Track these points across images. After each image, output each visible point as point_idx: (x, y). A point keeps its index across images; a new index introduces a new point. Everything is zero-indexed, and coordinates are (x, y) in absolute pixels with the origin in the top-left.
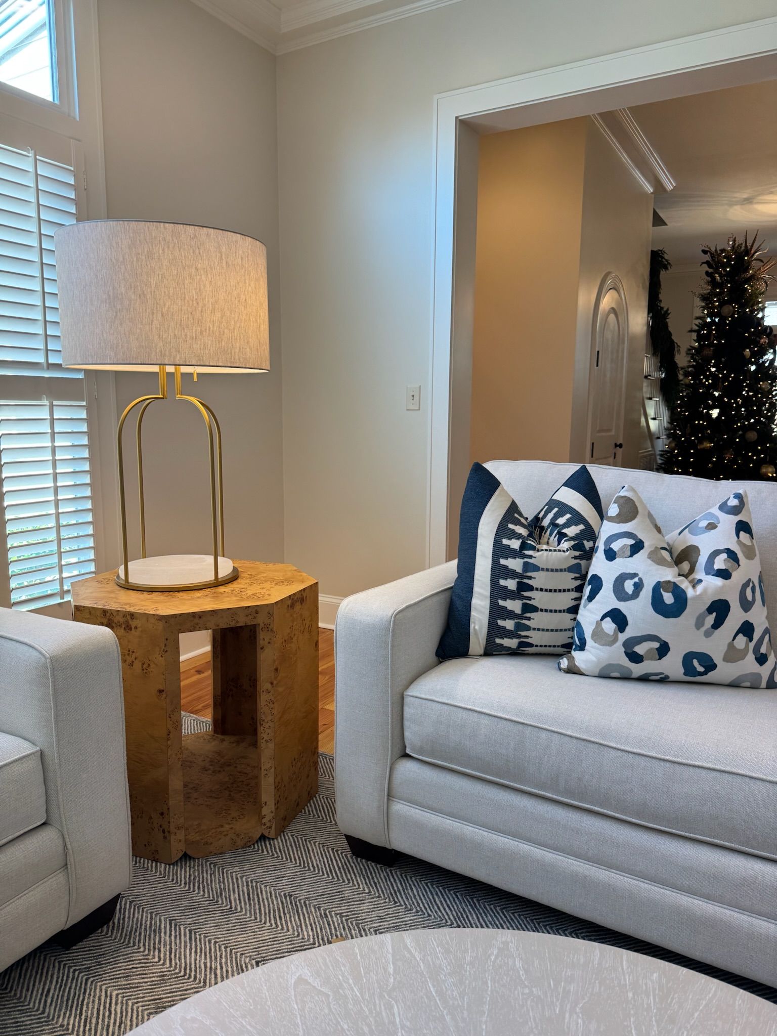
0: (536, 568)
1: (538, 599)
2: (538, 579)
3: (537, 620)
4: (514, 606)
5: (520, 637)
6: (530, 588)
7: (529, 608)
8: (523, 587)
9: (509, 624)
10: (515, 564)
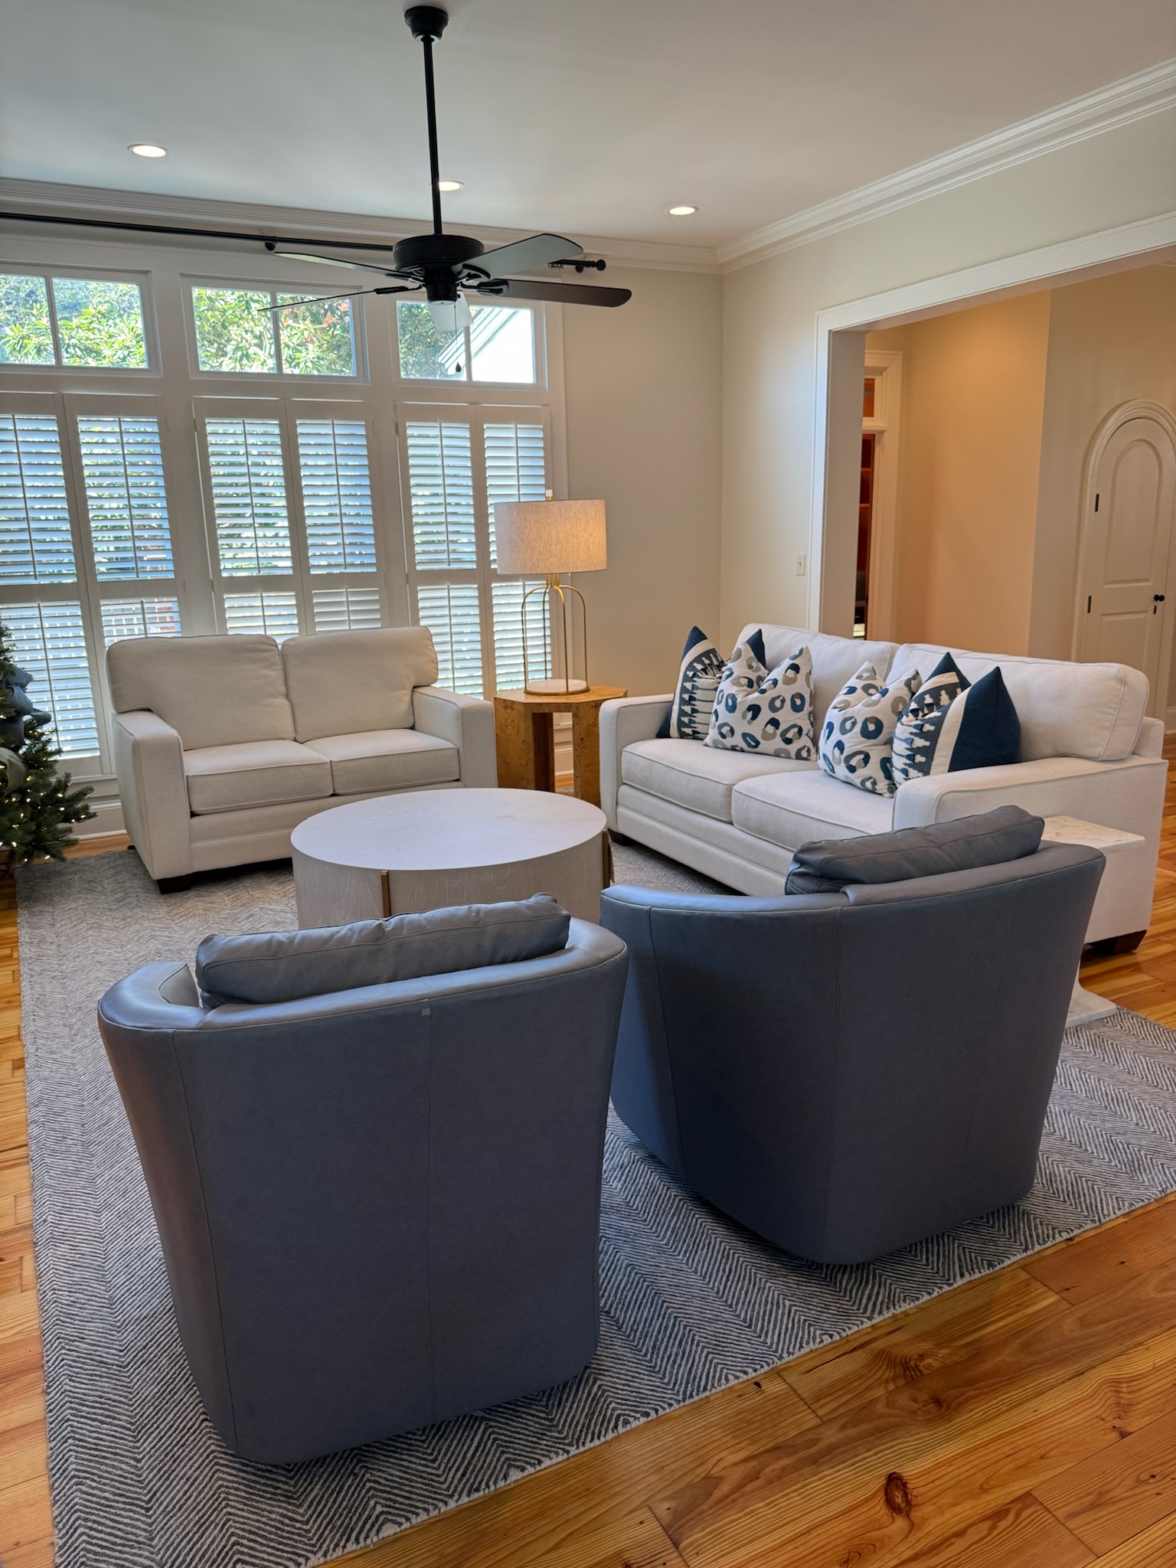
0: (698, 688)
1: (699, 705)
2: (699, 695)
3: (699, 717)
4: (687, 709)
5: (692, 727)
6: (695, 699)
7: (694, 711)
8: (692, 699)
9: (686, 720)
10: (688, 685)
